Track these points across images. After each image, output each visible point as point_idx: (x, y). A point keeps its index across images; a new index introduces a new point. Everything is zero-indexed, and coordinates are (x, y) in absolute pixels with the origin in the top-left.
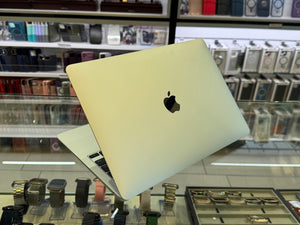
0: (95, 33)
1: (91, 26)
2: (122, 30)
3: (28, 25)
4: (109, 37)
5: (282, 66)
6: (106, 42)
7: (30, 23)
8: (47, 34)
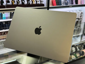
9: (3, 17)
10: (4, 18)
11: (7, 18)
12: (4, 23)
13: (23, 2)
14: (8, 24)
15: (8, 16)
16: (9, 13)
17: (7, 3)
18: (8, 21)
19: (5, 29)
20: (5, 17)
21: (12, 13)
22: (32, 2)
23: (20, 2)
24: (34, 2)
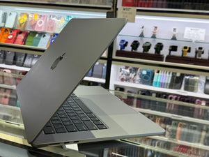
10: (156, 83)
11: (162, 85)
17: (170, 50)
20: (159, 80)
21: (178, 75)
23: (203, 53)
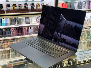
0: (27, 20)
1: (25, 18)
2: (36, 18)
3: (2, 20)
4: (32, 21)
5: (87, 24)
6: (32, 23)
7: (3, 19)
8: (10, 22)
9: (2, 23)
12: (4, 30)
13: (27, 6)
14: (8, 31)
15: (9, 22)
16: (10, 19)
18: (8, 28)
19: (4, 37)
22: (37, 6)
24: (39, 6)
